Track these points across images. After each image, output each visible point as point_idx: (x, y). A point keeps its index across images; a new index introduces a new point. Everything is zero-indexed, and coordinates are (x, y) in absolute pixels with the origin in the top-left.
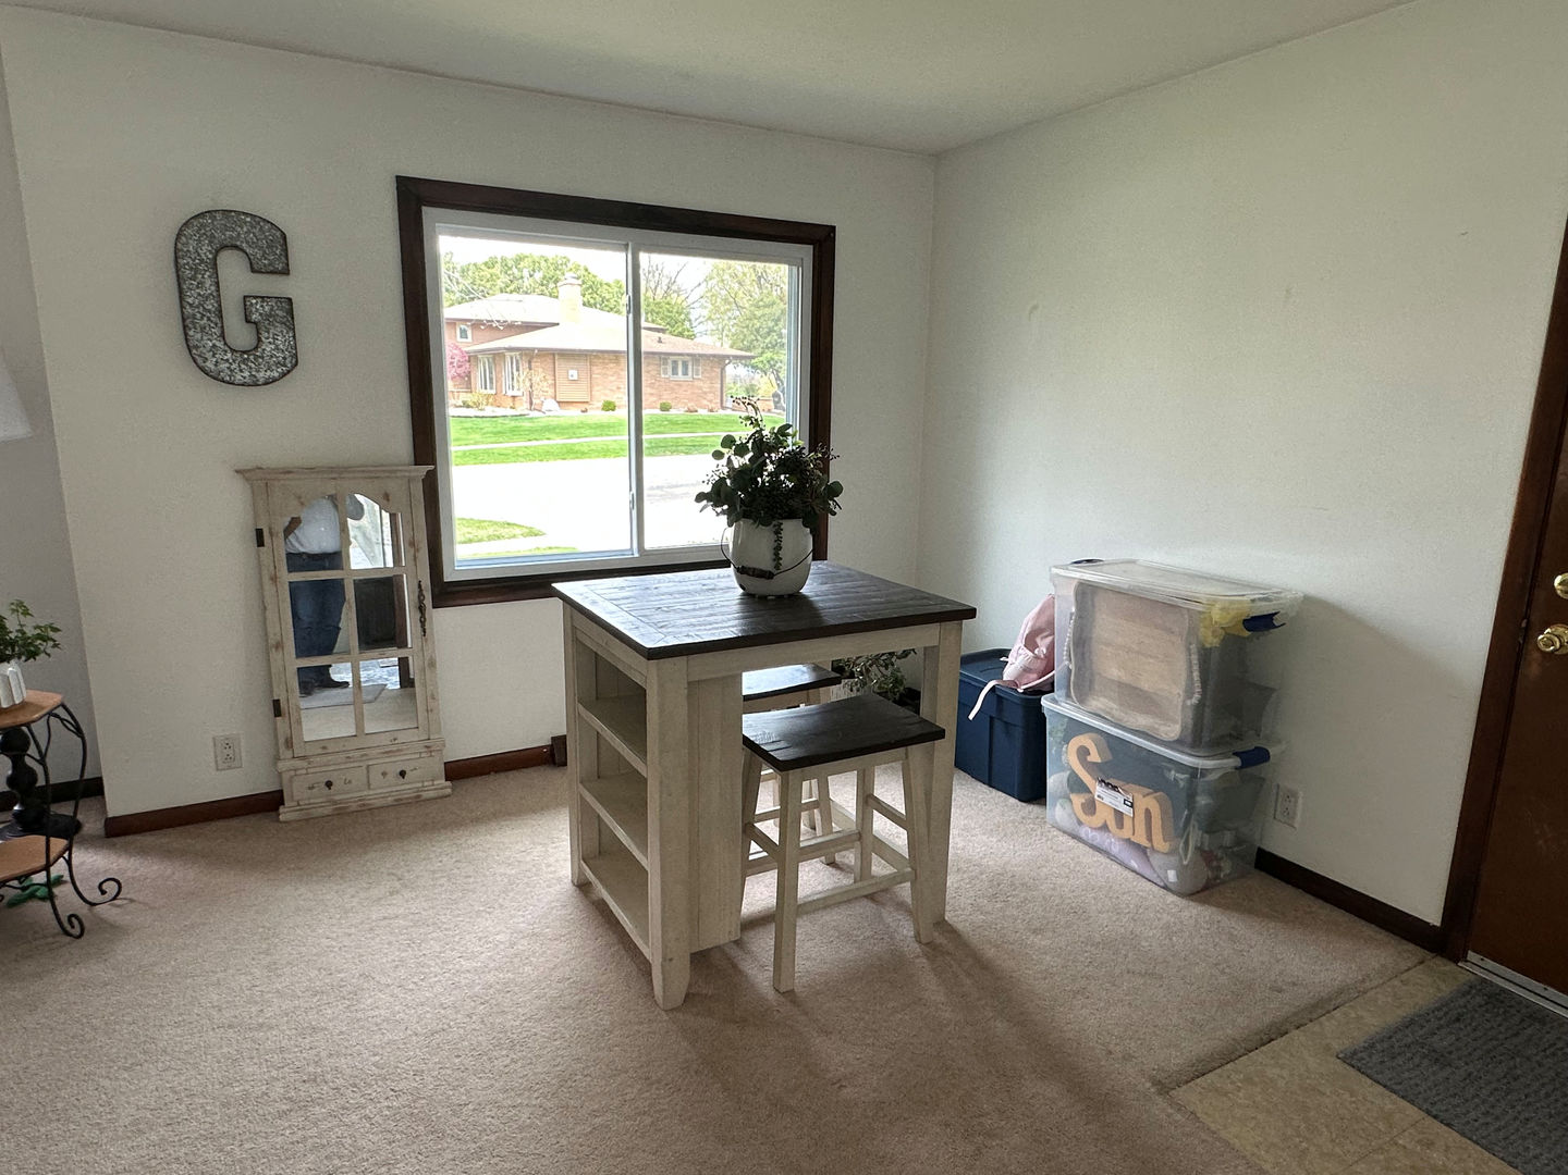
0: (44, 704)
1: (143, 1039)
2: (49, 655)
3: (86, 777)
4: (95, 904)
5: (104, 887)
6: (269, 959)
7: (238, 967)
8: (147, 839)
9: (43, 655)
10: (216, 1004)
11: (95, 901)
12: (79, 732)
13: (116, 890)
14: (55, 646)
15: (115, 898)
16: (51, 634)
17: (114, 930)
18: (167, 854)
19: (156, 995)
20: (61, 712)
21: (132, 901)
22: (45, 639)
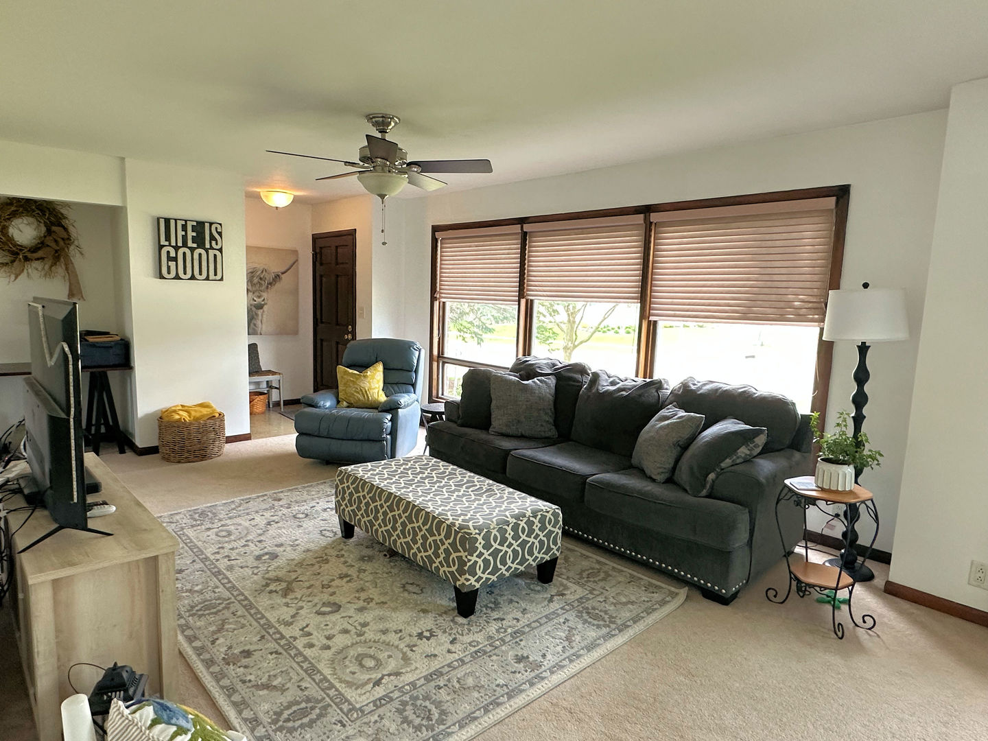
0: (860, 496)
1: (841, 718)
2: (872, 469)
3: (873, 547)
4: (858, 626)
5: (866, 618)
6: (944, 729)
7: (920, 720)
8: (906, 605)
9: (870, 467)
10: (893, 731)
11: (858, 624)
12: (877, 520)
13: (872, 625)
14: (878, 464)
15: (870, 629)
16: (878, 457)
17: (860, 647)
18: (915, 621)
19: (862, 700)
20: (870, 503)
21: (878, 636)
22: (874, 459)
